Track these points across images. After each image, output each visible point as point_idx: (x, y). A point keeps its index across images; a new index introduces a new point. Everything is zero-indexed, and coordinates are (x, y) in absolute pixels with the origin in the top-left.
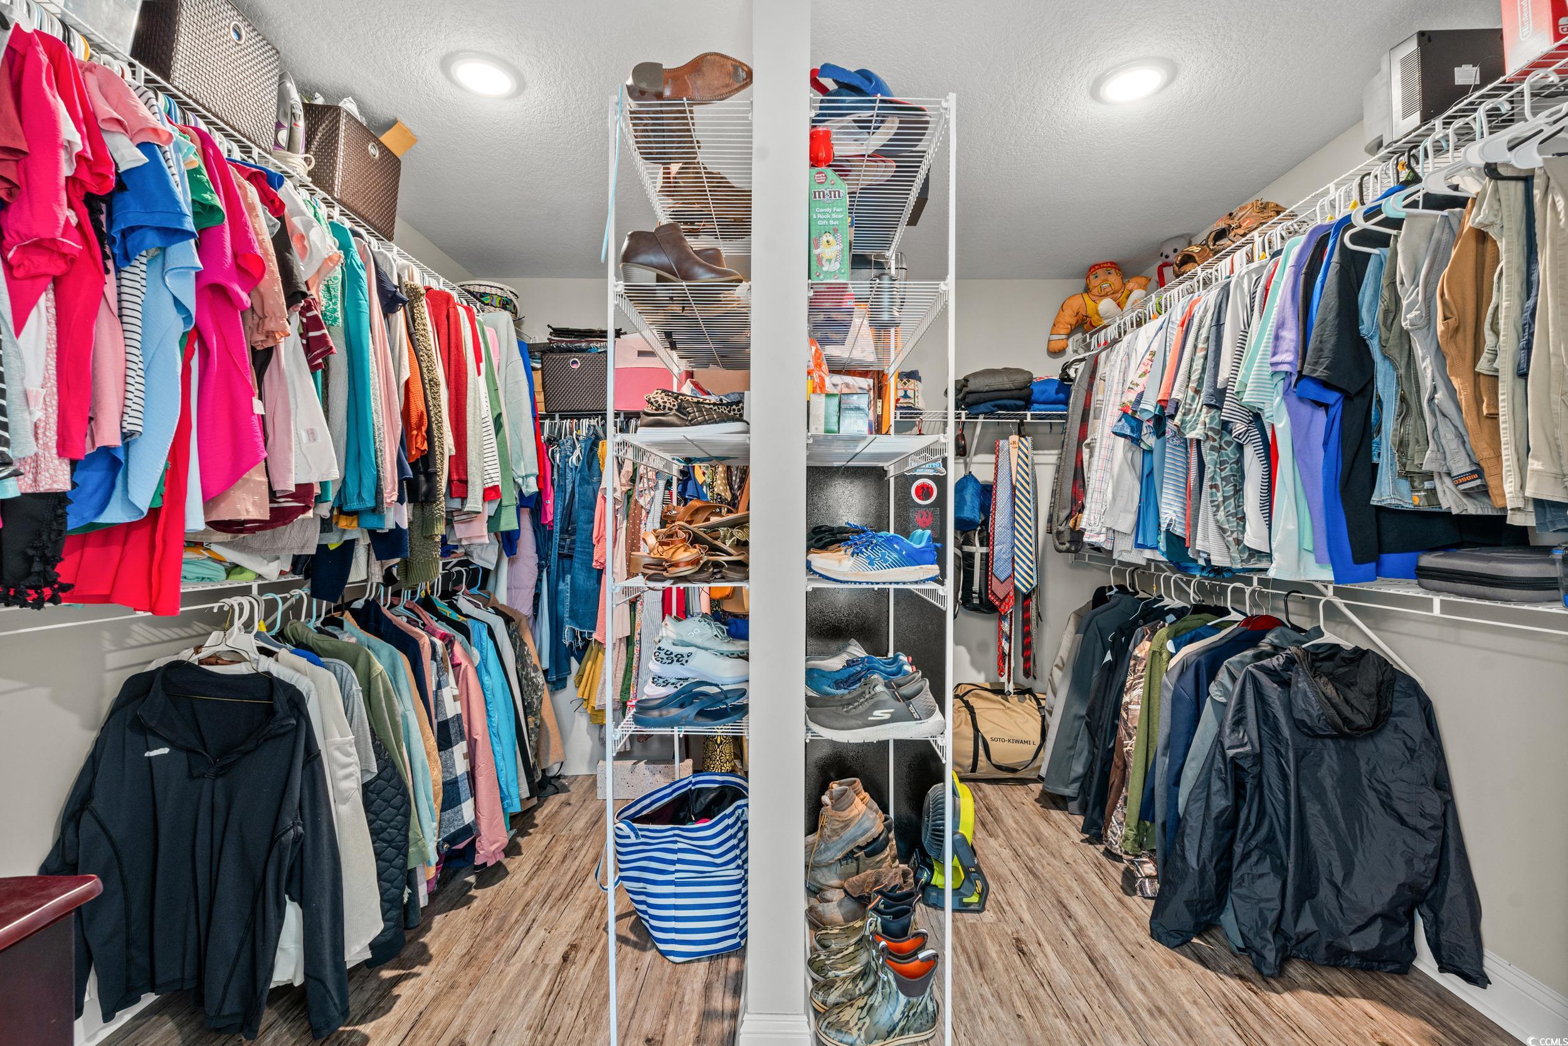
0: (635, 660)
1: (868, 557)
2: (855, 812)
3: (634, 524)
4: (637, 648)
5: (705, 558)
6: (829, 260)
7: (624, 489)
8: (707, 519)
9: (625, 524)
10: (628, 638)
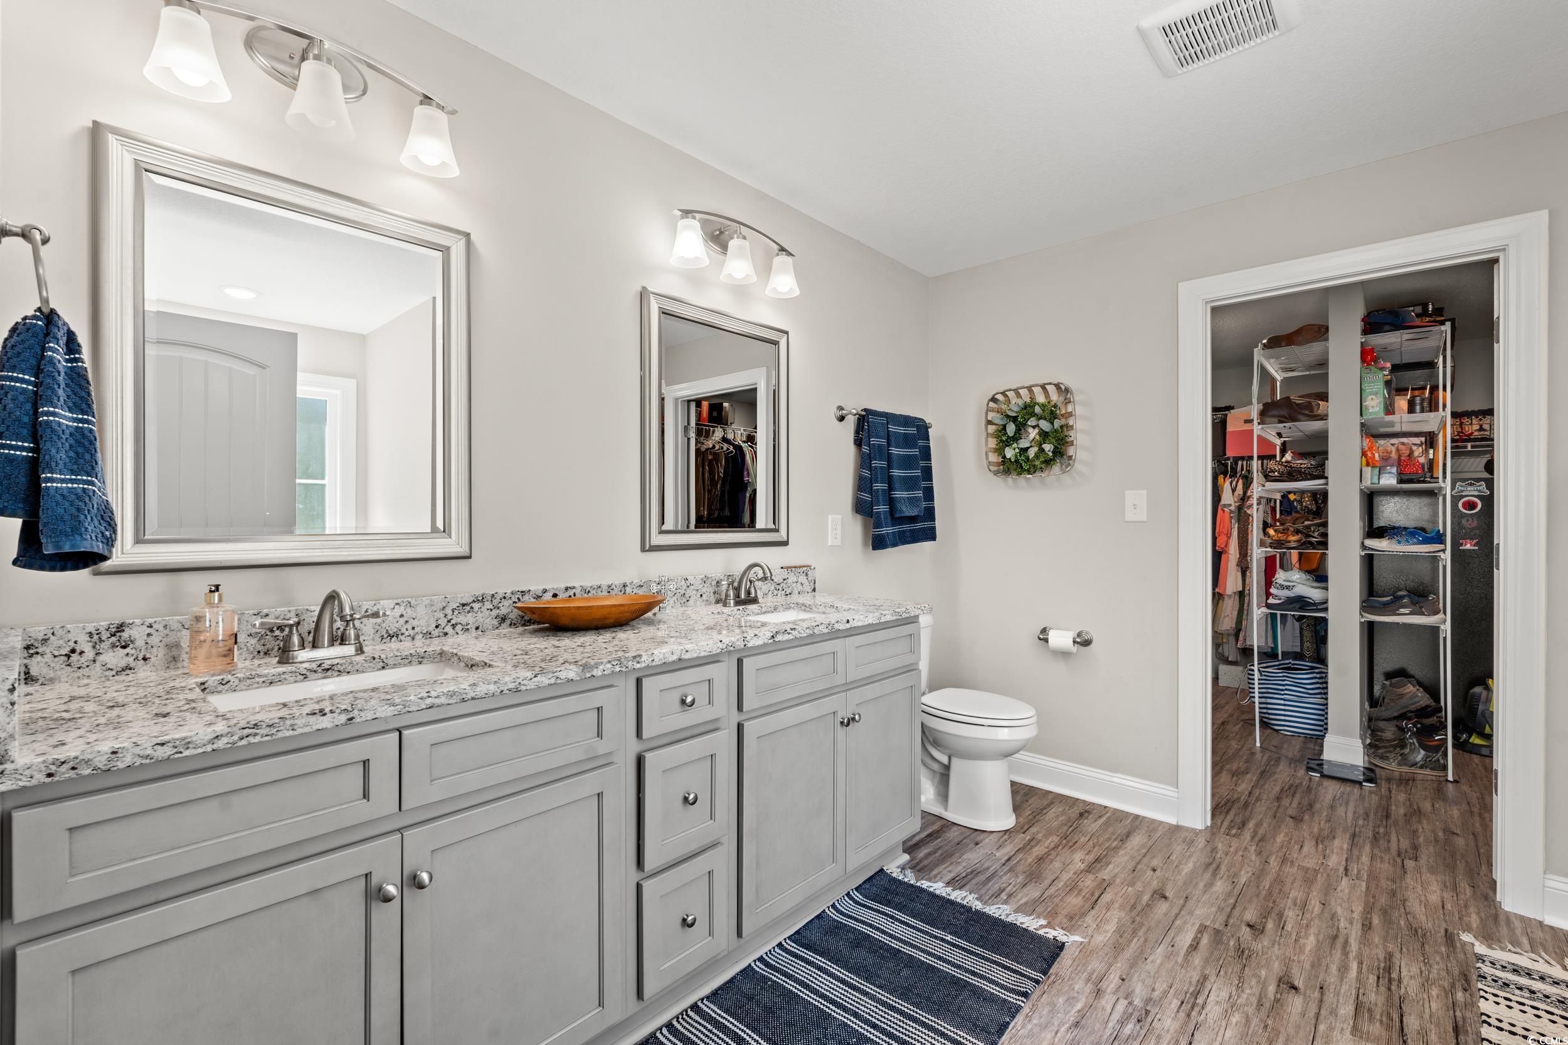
0: (1246, 605)
1: (1398, 540)
2: (1407, 691)
3: (1244, 525)
4: (1246, 599)
5: (1304, 540)
6: (1373, 407)
7: (1237, 504)
8: (1303, 523)
9: (1236, 526)
10: (1240, 592)
